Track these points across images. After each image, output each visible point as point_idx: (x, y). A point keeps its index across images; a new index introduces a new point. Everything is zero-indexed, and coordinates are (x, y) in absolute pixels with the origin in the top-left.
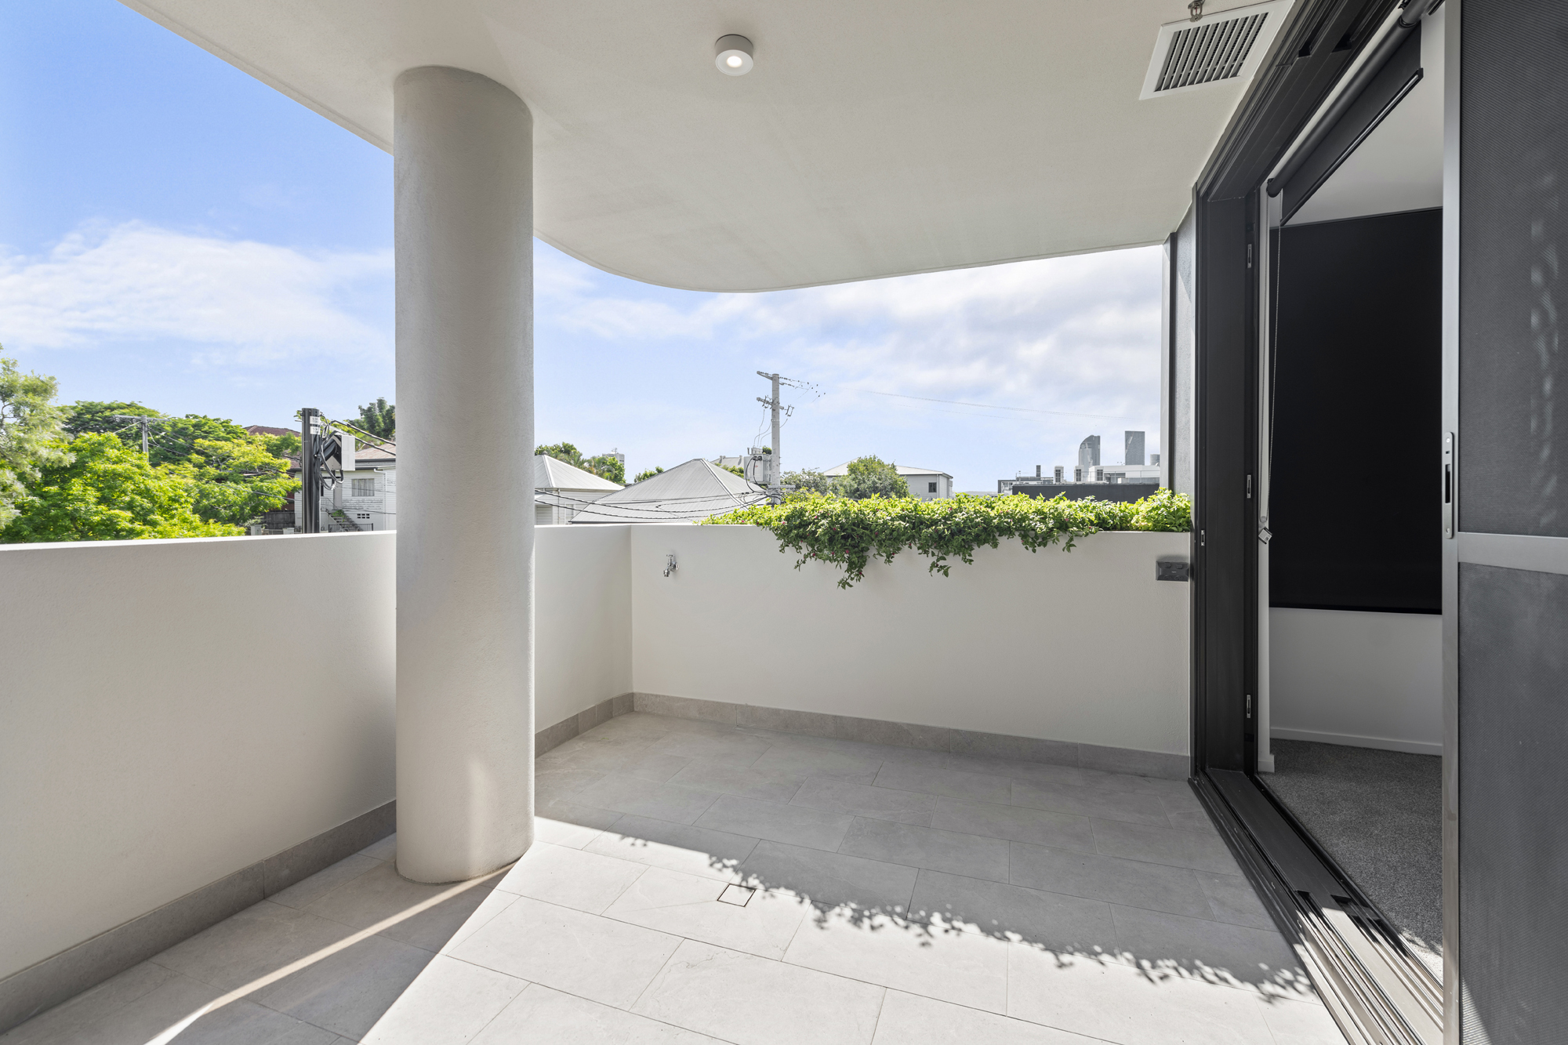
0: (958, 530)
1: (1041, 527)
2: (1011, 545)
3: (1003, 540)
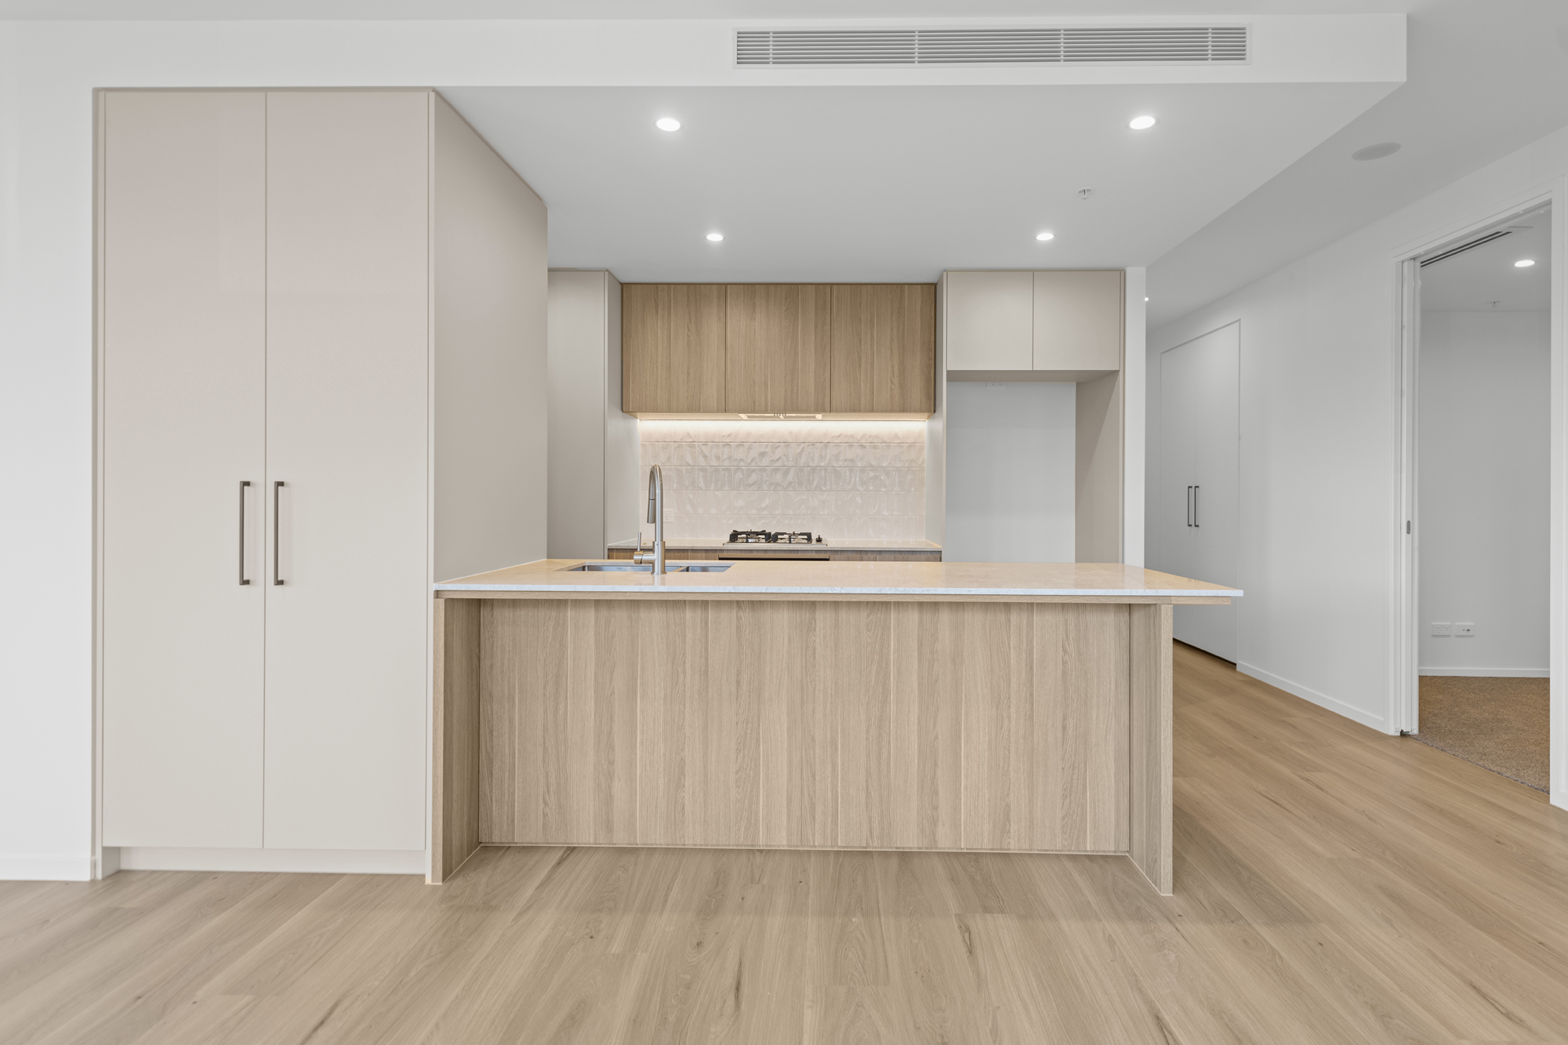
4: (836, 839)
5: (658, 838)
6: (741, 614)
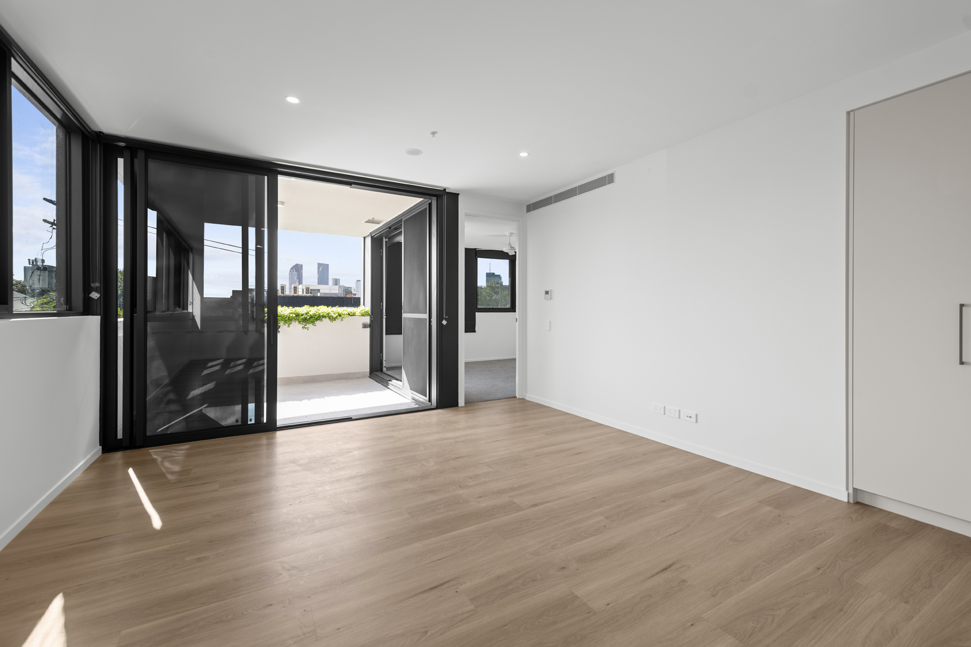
0: (311, 317)
1: (335, 316)
2: (326, 321)
3: (323, 319)
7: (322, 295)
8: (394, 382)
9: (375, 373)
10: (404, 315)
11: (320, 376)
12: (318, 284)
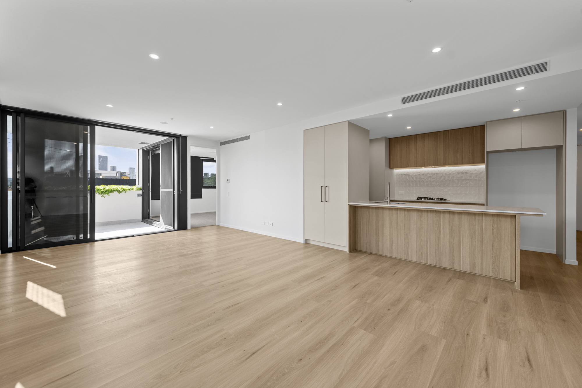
1: (121, 190)
2: (116, 193)
4: (428, 262)
5: (388, 254)
6: (405, 212)
7: (103, 178)
8: (156, 222)
9: (146, 219)
10: (161, 190)
11: (112, 222)
12: (99, 170)
